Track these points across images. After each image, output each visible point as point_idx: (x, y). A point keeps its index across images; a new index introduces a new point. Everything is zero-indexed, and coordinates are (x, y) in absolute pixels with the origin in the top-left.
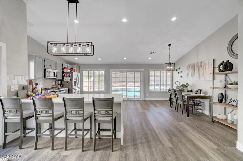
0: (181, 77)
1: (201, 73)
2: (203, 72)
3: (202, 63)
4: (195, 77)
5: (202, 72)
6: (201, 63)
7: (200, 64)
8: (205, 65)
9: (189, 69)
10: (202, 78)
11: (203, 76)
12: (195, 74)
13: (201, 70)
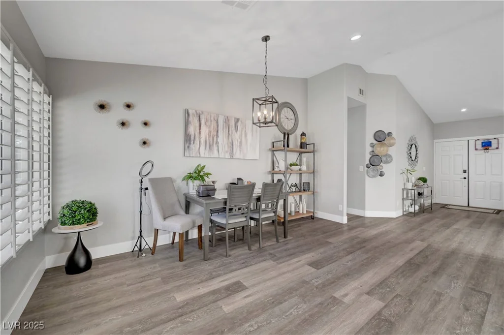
0: (145, 143)
1: (236, 143)
2: (241, 142)
3: (239, 122)
4: (218, 152)
5: (239, 140)
6: (237, 120)
7: (232, 123)
8: (244, 128)
9: (197, 125)
10: (237, 155)
11: (240, 151)
12: (217, 142)
13: (236, 136)
